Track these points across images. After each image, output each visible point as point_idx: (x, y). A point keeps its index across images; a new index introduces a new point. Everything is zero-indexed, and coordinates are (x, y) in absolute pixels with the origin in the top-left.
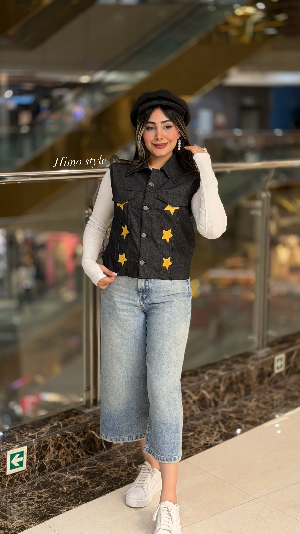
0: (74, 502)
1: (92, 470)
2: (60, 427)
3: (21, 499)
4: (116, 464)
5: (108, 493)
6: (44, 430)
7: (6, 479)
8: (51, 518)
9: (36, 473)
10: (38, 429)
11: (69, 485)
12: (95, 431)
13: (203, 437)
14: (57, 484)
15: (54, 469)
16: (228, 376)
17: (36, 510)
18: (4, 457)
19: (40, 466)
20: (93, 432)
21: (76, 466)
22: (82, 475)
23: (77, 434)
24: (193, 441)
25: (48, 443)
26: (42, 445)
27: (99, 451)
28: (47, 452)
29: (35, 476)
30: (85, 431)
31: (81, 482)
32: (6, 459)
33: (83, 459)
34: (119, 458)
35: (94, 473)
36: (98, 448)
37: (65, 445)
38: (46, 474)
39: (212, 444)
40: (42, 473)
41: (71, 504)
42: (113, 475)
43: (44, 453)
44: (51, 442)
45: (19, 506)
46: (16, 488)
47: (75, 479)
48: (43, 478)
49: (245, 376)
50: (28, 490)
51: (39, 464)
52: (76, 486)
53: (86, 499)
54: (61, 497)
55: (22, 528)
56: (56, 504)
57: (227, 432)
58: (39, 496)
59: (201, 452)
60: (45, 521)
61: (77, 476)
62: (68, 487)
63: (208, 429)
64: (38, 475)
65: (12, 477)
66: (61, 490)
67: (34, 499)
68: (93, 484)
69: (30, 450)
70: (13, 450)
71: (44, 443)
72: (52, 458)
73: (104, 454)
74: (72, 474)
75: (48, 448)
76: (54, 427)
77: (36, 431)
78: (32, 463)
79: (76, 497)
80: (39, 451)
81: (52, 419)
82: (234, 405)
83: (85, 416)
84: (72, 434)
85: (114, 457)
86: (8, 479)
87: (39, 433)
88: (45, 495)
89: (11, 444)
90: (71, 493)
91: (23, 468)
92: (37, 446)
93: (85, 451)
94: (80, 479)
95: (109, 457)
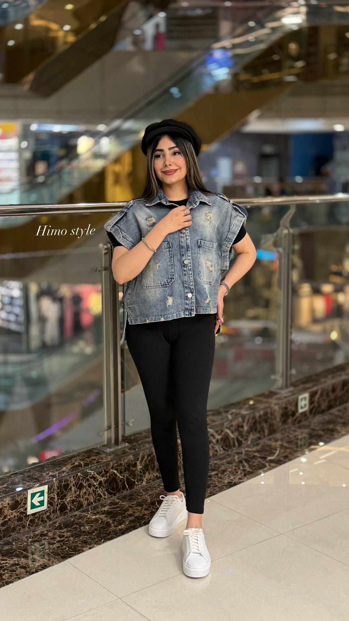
0: (97, 540)
1: (114, 509)
2: (81, 466)
3: (42, 539)
4: (139, 503)
5: (131, 531)
6: (64, 470)
7: (27, 519)
8: (73, 556)
9: (57, 513)
10: (58, 469)
11: (91, 524)
12: (117, 470)
13: (227, 475)
14: (79, 523)
15: (76, 509)
16: (252, 415)
17: (58, 549)
18: (24, 496)
19: (61, 506)
20: (116, 472)
21: (98, 506)
22: (104, 514)
23: (99, 473)
24: (217, 479)
25: (69, 482)
26: (63, 484)
27: (121, 490)
28: (68, 491)
29: (57, 516)
30: (107, 470)
31: (103, 521)
32: (26, 498)
33: (105, 499)
34: (142, 497)
35: (116, 512)
36: (121, 488)
37: (86, 484)
38: (67, 514)
39: (236, 482)
40: (64, 513)
41: (94, 543)
42: (135, 514)
43: (65, 492)
44: (73, 481)
45: (41, 546)
46: (37, 528)
47: (98, 518)
48: (65, 518)
49: (269, 415)
50: (49, 530)
51: (60, 503)
52: (98, 525)
53: (109, 537)
54: (83, 536)
55: (43, 566)
56: (78, 542)
57: (251, 470)
58: (61, 535)
59: (225, 490)
60: (67, 559)
61: (100, 515)
62: (90, 526)
63: (232, 468)
64: (60, 515)
65: (33, 516)
66: (83, 529)
67: (56, 538)
68: (116, 523)
69: (51, 490)
70: (34, 489)
71: (65, 482)
72: (74, 498)
73: (126, 493)
74: (94, 514)
75: (69, 488)
76: (75, 466)
77: (57, 471)
78: (53, 502)
79: (98, 536)
80: (60, 490)
81: (73, 459)
82: (258, 445)
83: (106, 455)
84: (94, 473)
85: (137, 496)
86: (28, 518)
87: (60, 472)
88: (67, 534)
89: (32, 483)
90: (93, 532)
91: (44, 507)
92: (58, 485)
93: (107, 490)
94: (103, 518)
95: (132, 497)
